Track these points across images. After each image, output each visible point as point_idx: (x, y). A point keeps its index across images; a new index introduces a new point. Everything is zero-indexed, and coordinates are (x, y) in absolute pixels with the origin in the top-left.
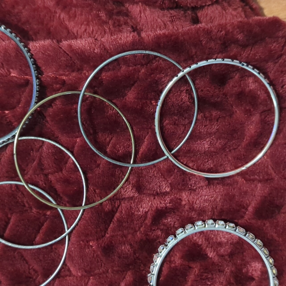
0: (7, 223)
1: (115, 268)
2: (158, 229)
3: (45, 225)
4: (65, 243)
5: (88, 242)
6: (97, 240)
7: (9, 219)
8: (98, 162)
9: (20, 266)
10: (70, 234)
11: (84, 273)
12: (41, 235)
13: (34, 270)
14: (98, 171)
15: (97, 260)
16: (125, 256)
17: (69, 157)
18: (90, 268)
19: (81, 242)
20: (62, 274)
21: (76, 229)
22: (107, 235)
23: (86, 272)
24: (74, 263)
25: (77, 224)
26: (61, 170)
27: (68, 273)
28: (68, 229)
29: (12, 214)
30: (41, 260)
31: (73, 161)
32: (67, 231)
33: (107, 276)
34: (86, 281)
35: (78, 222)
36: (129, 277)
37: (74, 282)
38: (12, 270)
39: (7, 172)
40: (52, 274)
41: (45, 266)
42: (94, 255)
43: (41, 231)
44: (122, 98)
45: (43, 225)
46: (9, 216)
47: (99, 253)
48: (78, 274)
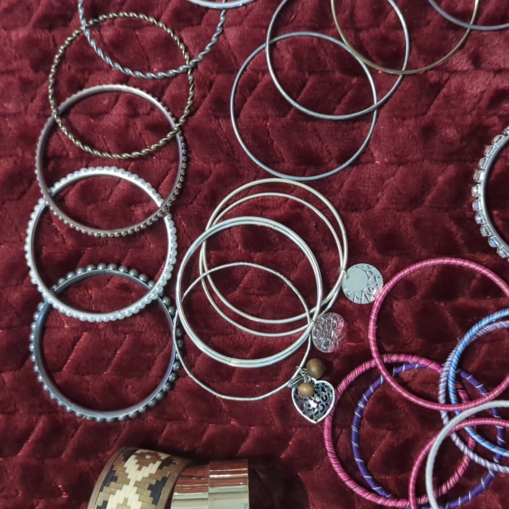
0: (304, 85)
1: (434, 157)
2: (495, 114)
3: (350, 94)
4: (371, 121)
5: (404, 119)
6: (416, 117)
7: (307, 80)
8: (429, 17)
9: (311, 142)
10: (379, 108)
11: (394, 159)
12: (343, 106)
13: (328, 151)
14: (427, 30)
15: (412, 143)
16: (448, 141)
17: (393, 8)
18: (402, 152)
19: (394, 119)
20: (363, 160)
21: (389, 102)
22: (430, 113)
23: (395, 156)
24: (381, 145)
25: (391, 96)
26: (379, 27)
27: (369, 158)
28: (377, 101)
29: (310, 74)
30: (338, 139)
31: (396, 13)
32: (376, 103)
33: (422, 166)
34: (394, 169)
35: (393, 92)
36: (451, 170)
37: (378, 171)
38: (302, 145)
39: (310, 21)
40: (349, 158)
41: (343, 146)
42: (409, 137)
43: (343, 102)
45: (346, 94)
46: (307, 76)
47: (416, 134)
48: (384, 160)
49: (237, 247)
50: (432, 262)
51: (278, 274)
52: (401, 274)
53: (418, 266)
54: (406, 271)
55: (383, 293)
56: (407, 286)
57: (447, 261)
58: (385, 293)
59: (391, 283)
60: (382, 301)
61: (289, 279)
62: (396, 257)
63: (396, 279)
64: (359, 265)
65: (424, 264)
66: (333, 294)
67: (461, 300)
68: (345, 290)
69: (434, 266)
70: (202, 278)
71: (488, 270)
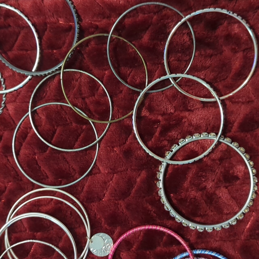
0: (54, 132)
1: (133, 168)
2: (165, 140)
3: (82, 135)
4: (96, 150)
5: (113, 147)
6: (120, 146)
7: (56, 130)
8: (121, 89)
9: (62, 165)
10: (100, 142)
11: (110, 171)
12: (79, 143)
13: (73, 169)
14: (121, 96)
15: (119, 161)
16: (140, 158)
17: (100, 85)
18: (115, 166)
19: (108, 148)
20: (94, 172)
21: (104, 138)
22: (127, 143)
23: (111, 169)
24: (103, 163)
25: (105, 135)
26: (94, 96)
27: (97, 171)
28: (98, 138)
29: (57, 126)
30: (78, 161)
31: (103, 88)
32: (98, 140)
33: (127, 173)
34: (111, 177)
35: (106, 133)
36: (143, 174)
37: (103, 178)
38: (57, 168)
39: (54, 96)
40: (86, 172)
41: (81, 165)
42: (117, 158)
43: (78, 140)
44: (139, 40)
45: (80, 135)
46: (56, 128)
47: (121, 156)
48: (105, 172)
49: (26, 230)
50: (139, 229)
51: (51, 245)
52: (122, 237)
53: (131, 231)
54: (125, 235)
55: (113, 250)
56: (127, 244)
57: (147, 227)
58: (114, 250)
59: (117, 243)
60: (113, 255)
61: (57, 247)
62: (119, 227)
63: (119, 240)
64: (98, 234)
65: (135, 230)
66: (85, 253)
67: (159, 249)
68: (91, 250)
69: (140, 231)
70: (8, 250)
71: (171, 231)
